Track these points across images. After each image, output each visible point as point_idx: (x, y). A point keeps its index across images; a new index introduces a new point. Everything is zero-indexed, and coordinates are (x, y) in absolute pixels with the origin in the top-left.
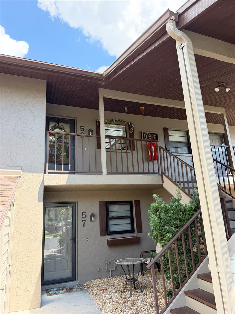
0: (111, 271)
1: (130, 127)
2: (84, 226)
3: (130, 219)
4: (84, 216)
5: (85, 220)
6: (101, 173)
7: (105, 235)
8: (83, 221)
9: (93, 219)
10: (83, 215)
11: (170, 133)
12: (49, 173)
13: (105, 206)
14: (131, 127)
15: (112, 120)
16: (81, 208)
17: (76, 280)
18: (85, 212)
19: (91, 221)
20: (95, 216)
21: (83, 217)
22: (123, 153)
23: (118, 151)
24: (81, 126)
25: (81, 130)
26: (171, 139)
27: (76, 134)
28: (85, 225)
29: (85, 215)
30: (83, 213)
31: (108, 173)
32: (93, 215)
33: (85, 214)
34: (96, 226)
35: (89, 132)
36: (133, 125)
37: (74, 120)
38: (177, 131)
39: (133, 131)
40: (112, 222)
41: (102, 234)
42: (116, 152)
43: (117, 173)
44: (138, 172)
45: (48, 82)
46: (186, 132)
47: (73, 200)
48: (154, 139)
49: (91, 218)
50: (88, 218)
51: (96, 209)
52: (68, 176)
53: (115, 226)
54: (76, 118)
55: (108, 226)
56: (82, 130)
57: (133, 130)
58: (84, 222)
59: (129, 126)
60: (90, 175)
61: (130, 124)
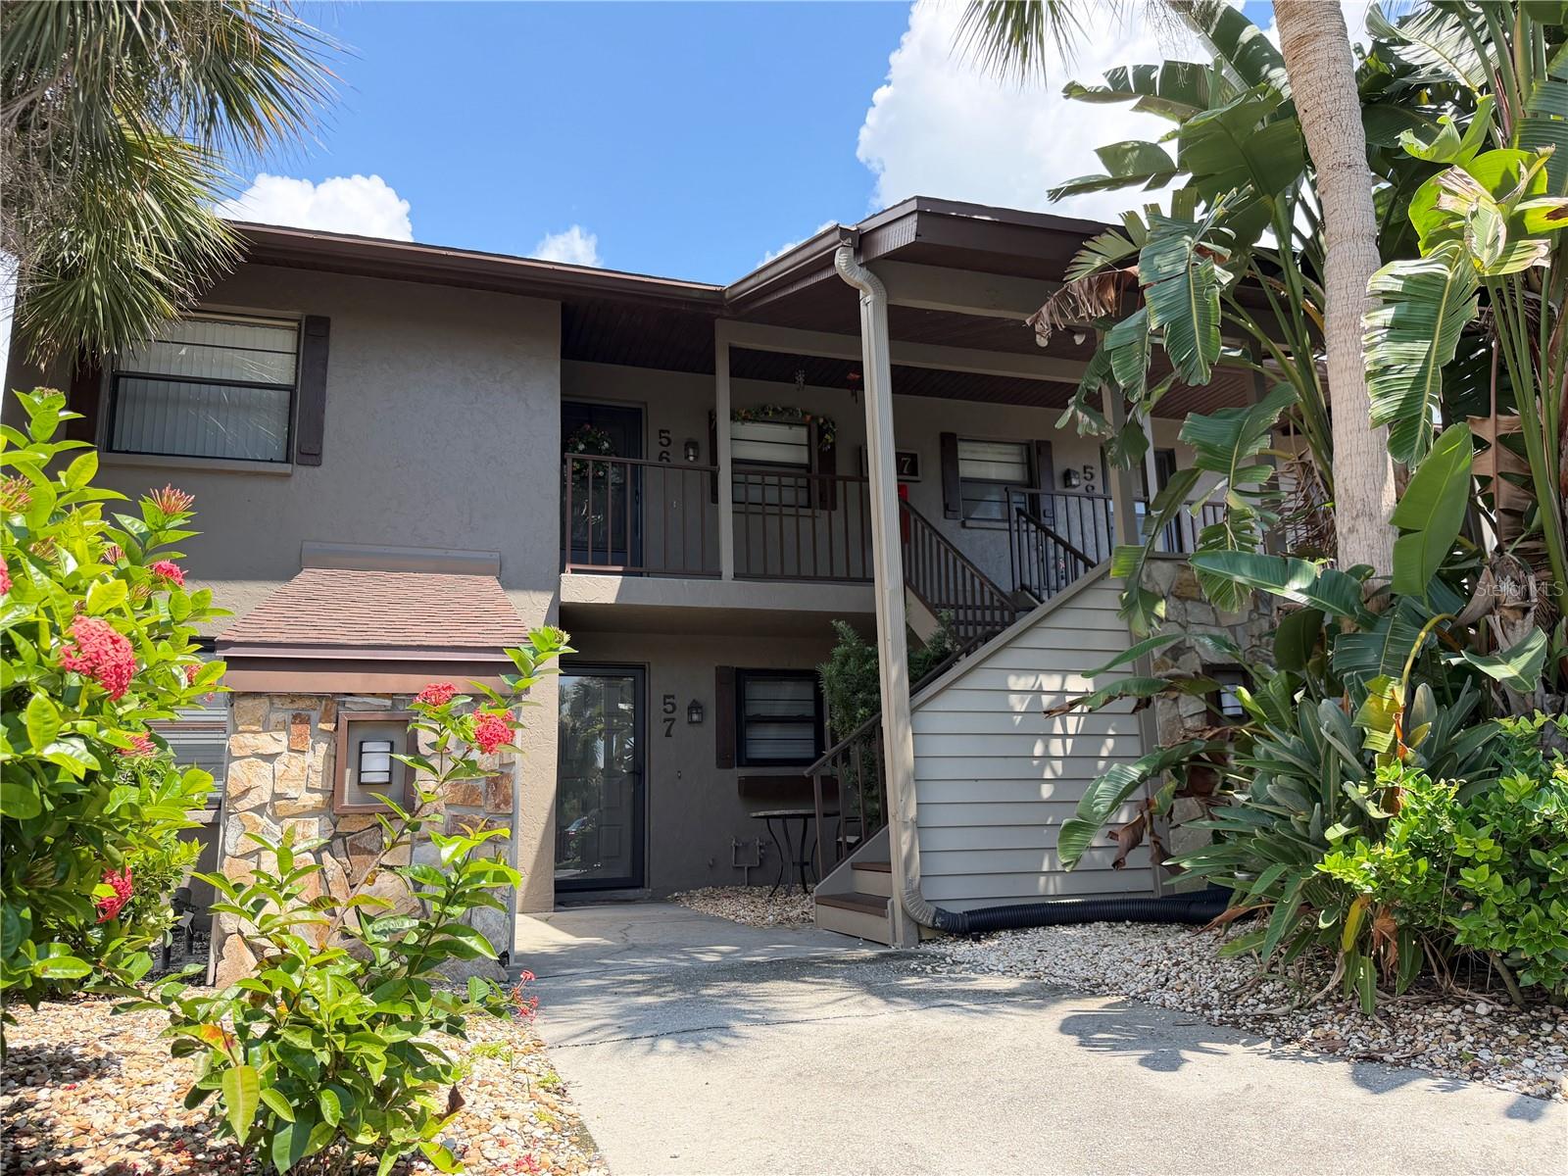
0: (749, 869)
1: (821, 433)
2: (668, 735)
3: (812, 725)
4: (669, 708)
5: (674, 720)
6: (718, 575)
7: (731, 767)
8: (666, 720)
9: (695, 717)
10: (665, 704)
11: (964, 450)
12: (574, 571)
13: (735, 683)
14: (827, 432)
15: (763, 410)
16: (660, 683)
17: (643, 887)
18: (673, 697)
19: (691, 722)
20: (701, 708)
21: (665, 710)
22: (784, 518)
23: (786, 511)
24: (661, 431)
25: (661, 443)
26: (967, 470)
27: (644, 461)
28: (672, 732)
29: (673, 704)
30: (666, 697)
31: (736, 576)
32: (695, 707)
33: (671, 700)
34: (705, 737)
35: (686, 450)
36: (833, 424)
37: (640, 410)
38: (991, 445)
39: (833, 445)
40: (755, 732)
41: (724, 761)
42: (781, 515)
43: (765, 577)
44: (812, 574)
45: (564, 307)
46: (1024, 447)
47: (637, 659)
48: (905, 471)
49: (690, 714)
50: (681, 715)
51: (706, 690)
52: (619, 582)
53: (766, 743)
54: (646, 403)
55: (741, 742)
56: (665, 441)
57: (831, 441)
58: (669, 723)
59: (820, 427)
60: (686, 582)
61: (821, 421)
